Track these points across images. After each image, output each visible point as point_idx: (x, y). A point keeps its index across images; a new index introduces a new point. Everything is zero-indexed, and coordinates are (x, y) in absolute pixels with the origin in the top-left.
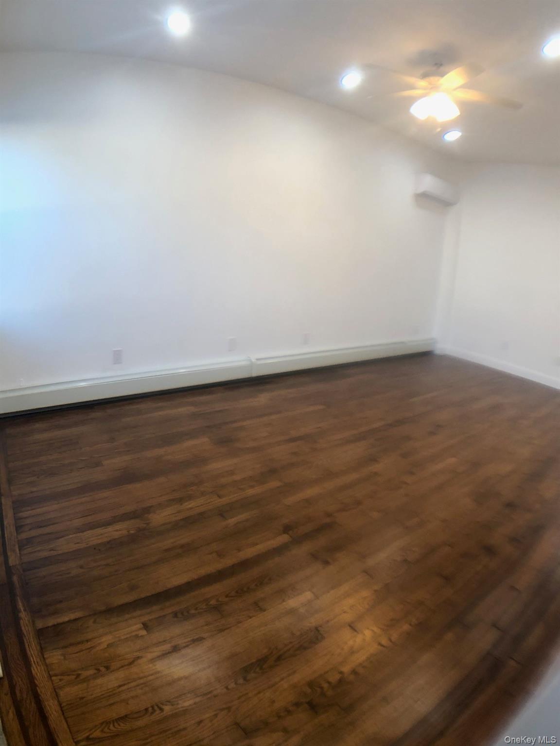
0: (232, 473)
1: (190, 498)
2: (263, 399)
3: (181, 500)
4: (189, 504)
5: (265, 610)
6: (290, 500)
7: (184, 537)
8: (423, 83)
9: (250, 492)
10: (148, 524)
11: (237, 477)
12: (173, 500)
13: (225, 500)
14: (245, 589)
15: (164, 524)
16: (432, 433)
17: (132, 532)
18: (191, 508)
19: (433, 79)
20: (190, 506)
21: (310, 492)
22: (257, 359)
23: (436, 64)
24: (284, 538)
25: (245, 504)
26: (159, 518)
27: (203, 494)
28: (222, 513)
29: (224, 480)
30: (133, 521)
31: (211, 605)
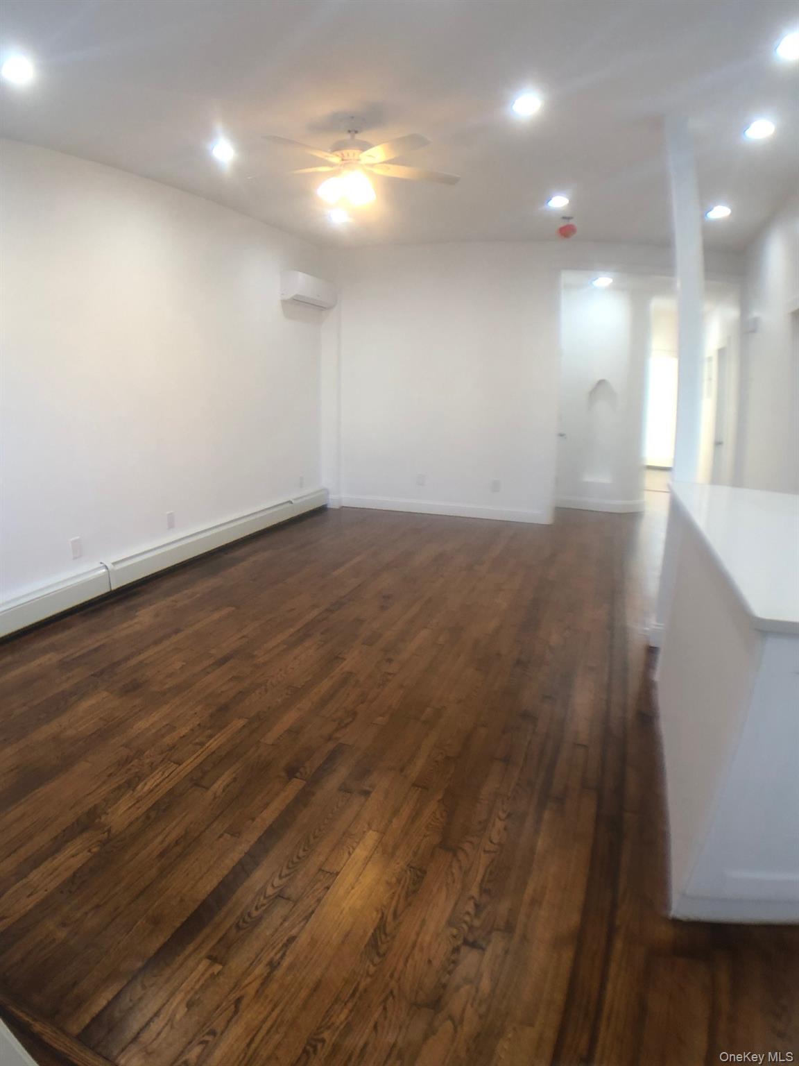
0: (172, 728)
1: (140, 777)
2: (145, 616)
3: (130, 785)
4: (145, 784)
5: (337, 874)
6: (270, 738)
7: (172, 830)
9: (213, 744)
10: (109, 831)
11: (184, 731)
12: (119, 788)
13: (189, 764)
14: (295, 859)
15: (131, 824)
17: (95, 850)
18: (151, 791)
20: (146, 788)
21: (289, 719)
24: (296, 785)
25: (220, 761)
26: (120, 815)
27: (153, 767)
28: (198, 780)
29: (168, 740)
30: (85, 835)
31: (270, 896)
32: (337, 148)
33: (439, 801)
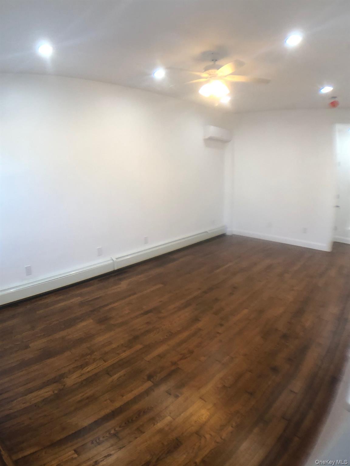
0: (110, 343)
1: (87, 364)
2: (124, 285)
3: (82, 367)
4: (88, 368)
5: (144, 433)
6: (149, 357)
7: (89, 392)
8: (205, 75)
9: (124, 355)
10: (64, 385)
11: (114, 346)
12: (77, 367)
13: (110, 362)
14: (130, 421)
15: (74, 385)
16: (231, 294)
17: (56, 392)
18: (89, 372)
19: (212, 71)
20: (88, 370)
21: (161, 350)
22: (117, 259)
23: (213, 60)
24: (149, 384)
25: (121, 364)
26: (71, 381)
27: (94, 360)
28: (108, 372)
29: (107, 349)
30: (55, 385)
31: (112, 434)
32: (206, 69)
33: (208, 410)
